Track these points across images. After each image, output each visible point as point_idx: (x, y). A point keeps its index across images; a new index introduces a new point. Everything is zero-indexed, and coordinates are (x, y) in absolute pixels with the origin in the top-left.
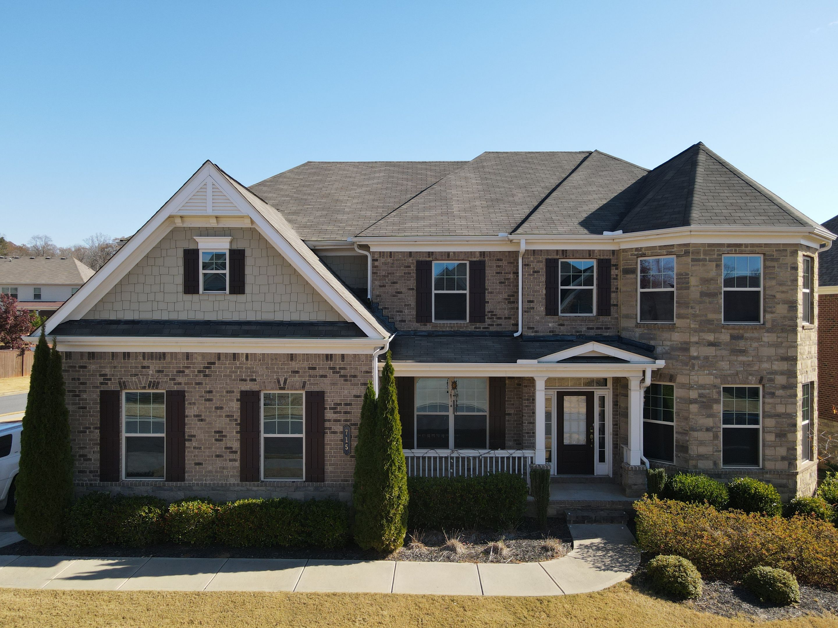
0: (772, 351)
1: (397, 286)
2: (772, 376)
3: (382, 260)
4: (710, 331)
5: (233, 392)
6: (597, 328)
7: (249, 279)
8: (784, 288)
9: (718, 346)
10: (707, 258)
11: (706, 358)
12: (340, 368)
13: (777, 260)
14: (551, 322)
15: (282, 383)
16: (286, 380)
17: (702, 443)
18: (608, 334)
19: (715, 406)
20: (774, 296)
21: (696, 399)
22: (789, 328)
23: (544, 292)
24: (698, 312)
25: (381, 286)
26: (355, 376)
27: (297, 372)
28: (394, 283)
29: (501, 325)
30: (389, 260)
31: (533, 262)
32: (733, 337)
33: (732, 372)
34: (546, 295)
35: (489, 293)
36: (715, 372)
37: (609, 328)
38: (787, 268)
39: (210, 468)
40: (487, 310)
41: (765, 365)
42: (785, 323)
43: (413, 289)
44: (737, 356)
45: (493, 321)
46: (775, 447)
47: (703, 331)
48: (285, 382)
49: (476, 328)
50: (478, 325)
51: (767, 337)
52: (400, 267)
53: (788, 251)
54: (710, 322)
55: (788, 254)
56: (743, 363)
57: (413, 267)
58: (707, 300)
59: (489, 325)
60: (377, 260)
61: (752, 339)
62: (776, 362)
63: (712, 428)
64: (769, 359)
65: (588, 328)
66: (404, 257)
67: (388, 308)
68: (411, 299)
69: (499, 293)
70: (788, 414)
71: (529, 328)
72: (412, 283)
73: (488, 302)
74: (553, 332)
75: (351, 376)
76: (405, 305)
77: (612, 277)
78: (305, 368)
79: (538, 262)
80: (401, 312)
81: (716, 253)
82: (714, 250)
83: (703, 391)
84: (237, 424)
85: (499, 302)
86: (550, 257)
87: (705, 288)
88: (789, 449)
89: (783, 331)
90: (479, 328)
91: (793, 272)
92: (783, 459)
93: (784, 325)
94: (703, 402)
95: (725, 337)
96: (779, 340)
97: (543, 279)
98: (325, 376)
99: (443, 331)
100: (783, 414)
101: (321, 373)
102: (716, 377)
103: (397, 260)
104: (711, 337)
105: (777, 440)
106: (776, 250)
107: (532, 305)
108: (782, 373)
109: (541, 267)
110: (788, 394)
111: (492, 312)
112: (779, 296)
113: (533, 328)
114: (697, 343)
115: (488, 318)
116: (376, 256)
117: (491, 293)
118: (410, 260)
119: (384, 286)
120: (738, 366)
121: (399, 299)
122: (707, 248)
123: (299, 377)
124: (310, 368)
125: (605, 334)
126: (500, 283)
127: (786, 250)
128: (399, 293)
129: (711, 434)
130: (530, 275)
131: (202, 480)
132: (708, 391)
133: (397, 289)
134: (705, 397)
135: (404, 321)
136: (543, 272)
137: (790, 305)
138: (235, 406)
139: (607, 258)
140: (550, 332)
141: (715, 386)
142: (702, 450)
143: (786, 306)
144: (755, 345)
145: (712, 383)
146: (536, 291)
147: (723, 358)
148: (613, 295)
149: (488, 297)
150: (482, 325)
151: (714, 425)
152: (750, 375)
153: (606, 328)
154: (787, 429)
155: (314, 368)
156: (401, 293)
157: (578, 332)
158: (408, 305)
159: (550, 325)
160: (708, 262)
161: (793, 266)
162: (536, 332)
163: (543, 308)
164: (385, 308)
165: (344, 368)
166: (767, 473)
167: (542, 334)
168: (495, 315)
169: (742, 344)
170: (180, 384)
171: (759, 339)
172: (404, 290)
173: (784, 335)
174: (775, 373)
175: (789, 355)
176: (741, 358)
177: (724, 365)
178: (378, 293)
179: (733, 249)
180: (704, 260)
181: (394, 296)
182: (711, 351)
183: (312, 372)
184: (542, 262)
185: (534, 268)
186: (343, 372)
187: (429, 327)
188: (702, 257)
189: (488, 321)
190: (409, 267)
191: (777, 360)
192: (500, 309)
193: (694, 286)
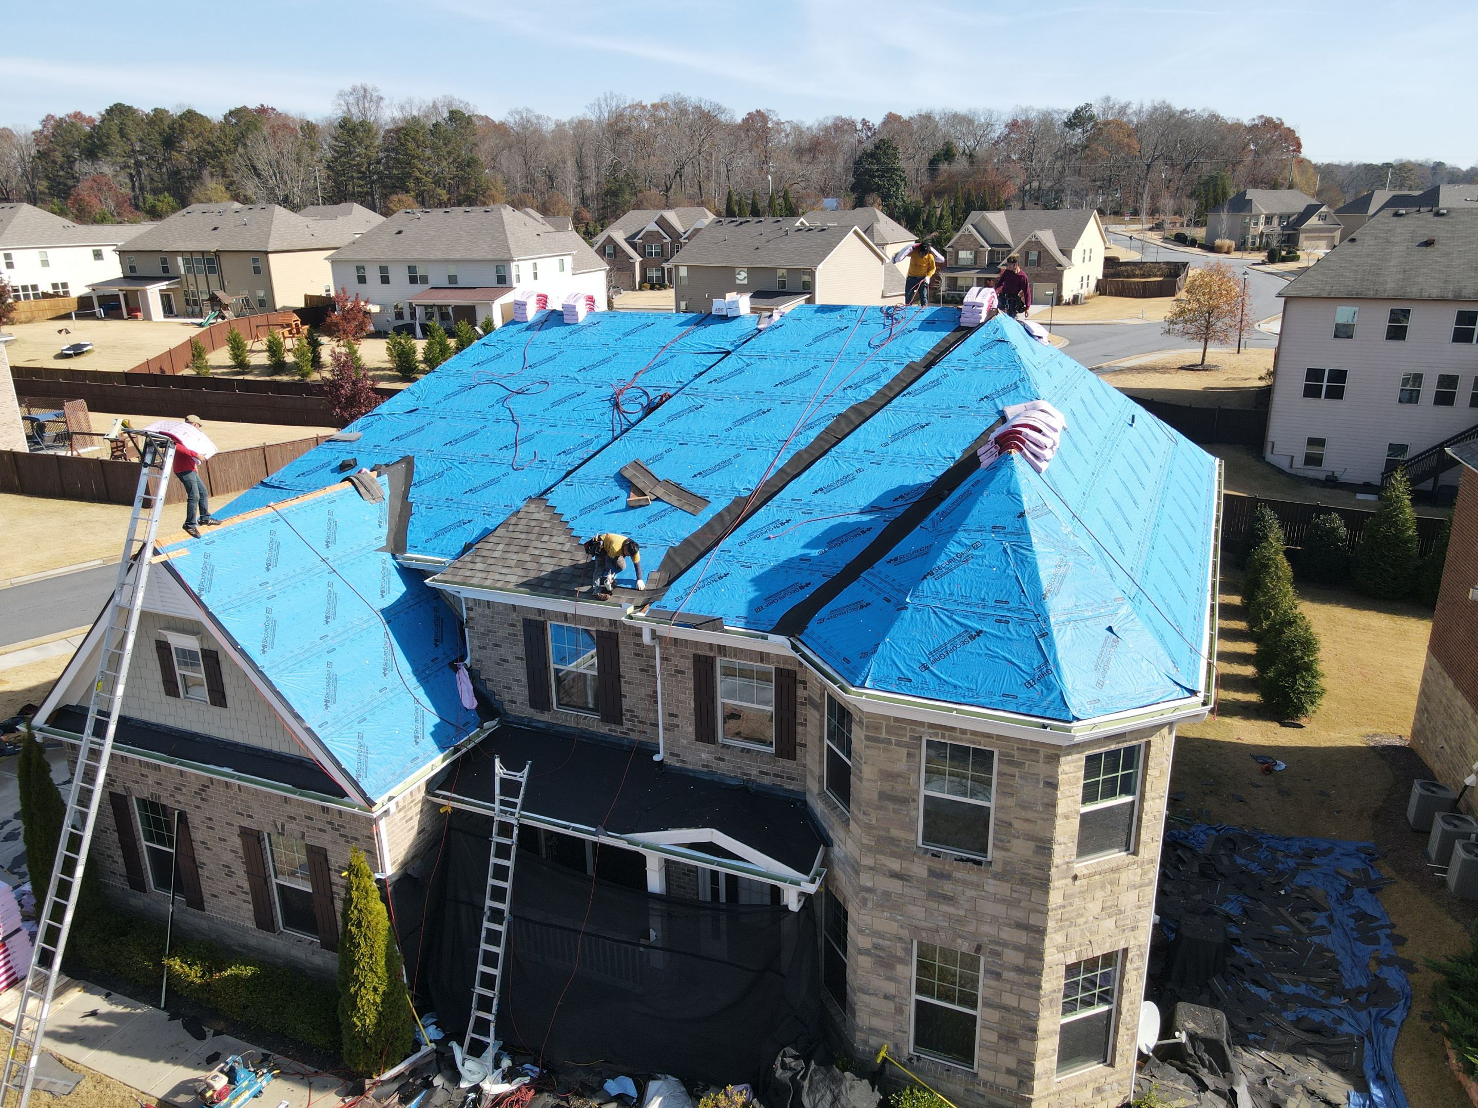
0: (1001, 910)
1: (502, 651)
2: (999, 949)
3: (480, 610)
4: (893, 855)
5: (233, 825)
6: (776, 775)
7: (229, 690)
8: (1030, 815)
9: (906, 880)
10: (893, 739)
11: (887, 894)
12: (339, 825)
13: (1020, 765)
14: (704, 751)
15: (280, 827)
16: (283, 826)
17: (876, 1013)
18: (791, 787)
19: (899, 968)
20: (1010, 824)
21: (868, 950)
22: (1034, 881)
23: (693, 705)
24: (874, 822)
25: (480, 648)
26: (356, 839)
27: (294, 819)
28: (497, 645)
29: (645, 732)
30: (487, 612)
31: (673, 655)
32: (932, 873)
33: (929, 925)
34: (695, 709)
35: (625, 682)
36: (900, 918)
37: (793, 779)
38: (1038, 783)
39: (226, 903)
40: (624, 707)
41: (988, 929)
42: (1026, 871)
43: (522, 659)
44: (939, 903)
45: (634, 726)
46: (997, 1052)
47: (882, 853)
48: (283, 828)
49: (610, 730)
50: (613, 727)
51: (992, 886)
52: (503, 624)
53: (1042, 754)
54: (893, 841)
55: (1041, 760)
56: (950, 917)
57: (520, 626)
58: (891, 806)
59: (629, 729)
60: (472, 610)
61: (965, 883)
62: (1007, 929)
63: (895, 997)
64: (995, 919)
65: (761, 772)
66: (506, 610)
67: (492, 681)
68: (520, 671)
69: (640, 685)
70: (1022, 1011)
71: (672, 754)
72: (520, 650)
73: (625, 697)
74: (707, 766)
75: (352, 838)
76: (515, 680)
77: (799, 700)
78: (301, 815)
79: (683, 657)
80: (510, 688)
81: (909, 734)
82: (905, 728)
83: (880, 941)
84: (243, 863)
85: (641, 699)
86: (700, 652)
87: (887, 787)
88: (1020, 1062)
89: (1023, 882)
90: (615, 731)
91: (1048, 790)
92: (1009, 1072)
93: (1025, 874)
94: (880, 957)
95: (919, 869)
96: (1015, 895)
97: (691, 684)
98: (324, 831)
99: (566, 727)
100: (1014, 1008)
101: (320, 825)
102: (901, 927)
103: (498, 613)
104: (895, 865)
105: (1001, 1042)
106: (1018, 749)
107: (675, 721)
108: (1016, 948)
109: (687, 665)
110: (1025, 981)
111: (632, 711)
112: (1017, 824)
113: (678, 756)
114: (871, 868)
115: (627, 719)
116: (470, 604)
117: (629, 683)
118: (514, 615)
119: (484, 648)
120: (940, 918)
121: (505, 670)
122: (892, 723)
123: (297, 824)
124: (307, 817)
125: (787, 786)
126: (642, 670)
127: (1038, 752)
128: (504, 661)
129: (891, 1005)
130: (671, 675)
131: (220, 914)
132: (888, 943)
133: (502, 655)
134: (884, 950)
135: (515, 702)
136: (690, 673)
137: (1038, 844)
138: (236, 842)
139: (790, 668)
140: (703, 766)
141: (901, 939)
142: (876, 1023)
143: (1031, 845)
144: (971, 893)
145: (895, 932)
146: (680, 702)
147: (914, 901)
148: (799, 729)
149: (625, 688)
150: (619, 729)
151: (897, 994)
152: (960, 937)
153: (788, 778)
154: (1019, 1032)
155: (311, 819)
156: (507, 661)
157: (745, 774)
158: (518, 681)
159: (703, 755)
160: (894, 747)
161: (1050, 780)
162: (683, 761)
163: (691, 729)
164: (489, 680)
165: (343, 827)
166: (979, 1084)
167: (691, 767)
168: (636, 717)
169: (948, 887)
170: (179, 802)
171: (978, 886)
172: (511, 658)
173: (1024, 889)
174: (1005, 944)
175: (1031, 922)
176: (945, 908)
177: (917, 912)
178: (478, 657)
179: (940, 732)
180: (888, 742)
181: (498, 664)
182: (895, 886)
183: (308, 822)
184: (688, 658)
185: (676, 666)
186: (342, 831)
187: (546, 717)
188: (884, 735)
189: (627, 724)
190: (514, 625)
191: (1009, 925)
192: (643, 709)
193: (869, 780)
